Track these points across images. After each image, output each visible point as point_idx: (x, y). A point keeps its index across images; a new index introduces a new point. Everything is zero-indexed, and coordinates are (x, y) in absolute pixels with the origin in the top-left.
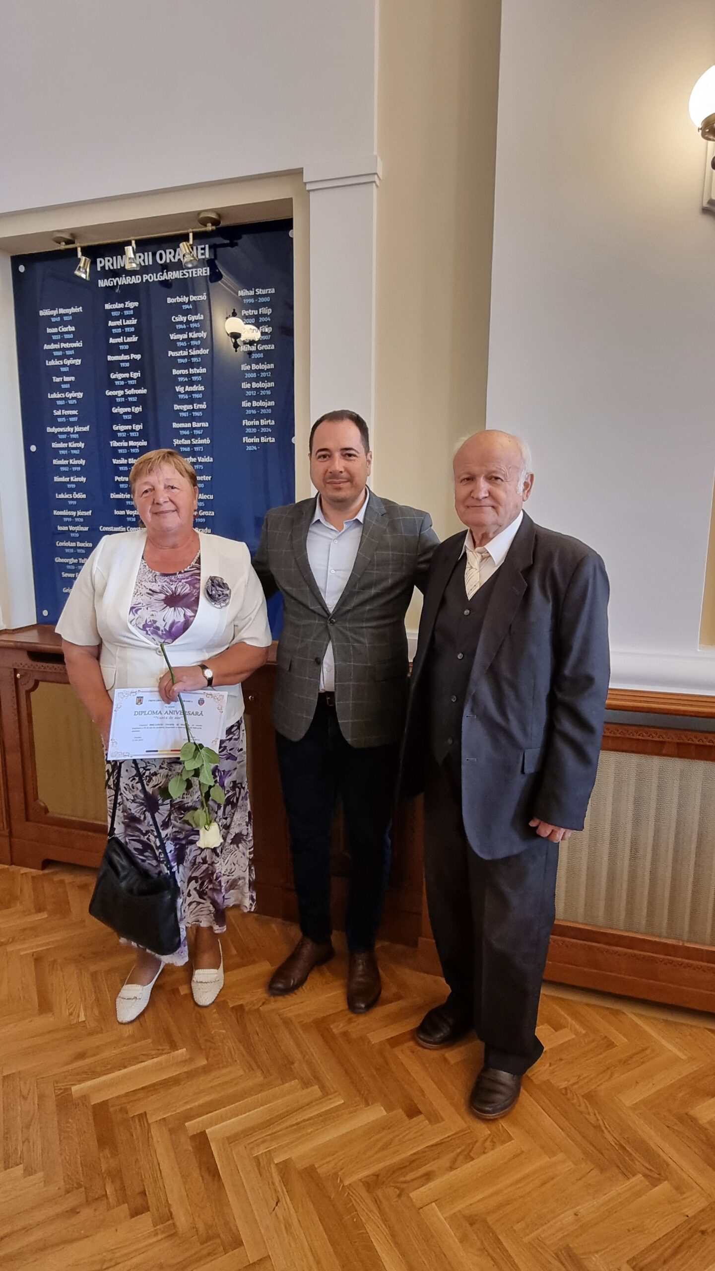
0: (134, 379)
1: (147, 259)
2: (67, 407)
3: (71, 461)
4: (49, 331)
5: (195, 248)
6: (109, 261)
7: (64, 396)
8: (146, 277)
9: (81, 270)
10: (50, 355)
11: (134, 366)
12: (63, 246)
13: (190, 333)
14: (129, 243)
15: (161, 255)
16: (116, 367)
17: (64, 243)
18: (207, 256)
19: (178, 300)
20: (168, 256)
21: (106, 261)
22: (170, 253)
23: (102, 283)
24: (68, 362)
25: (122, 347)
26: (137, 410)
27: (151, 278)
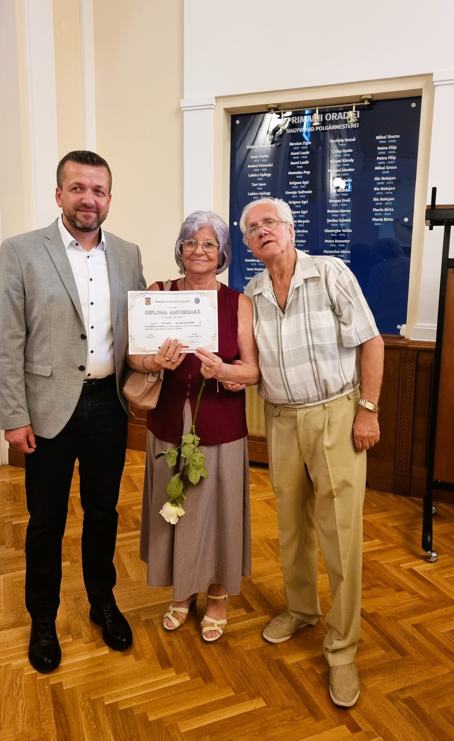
0: (305, 185)
4: (252, 157)
6: (294, 119)
7: (258, 194)
8: (318, 128)
10: (251, 171)
11: (305, 177)
13: (343, 159)
15: (328, 116)
16: (294, 178)
17: (273, 110)
18: (358, 117)
19: (337, 141)
20: (333, 116)
23: (289, 131)
24: (263, 175)
25: (298, 167)
26: (305, 202)
27: (321, 129)
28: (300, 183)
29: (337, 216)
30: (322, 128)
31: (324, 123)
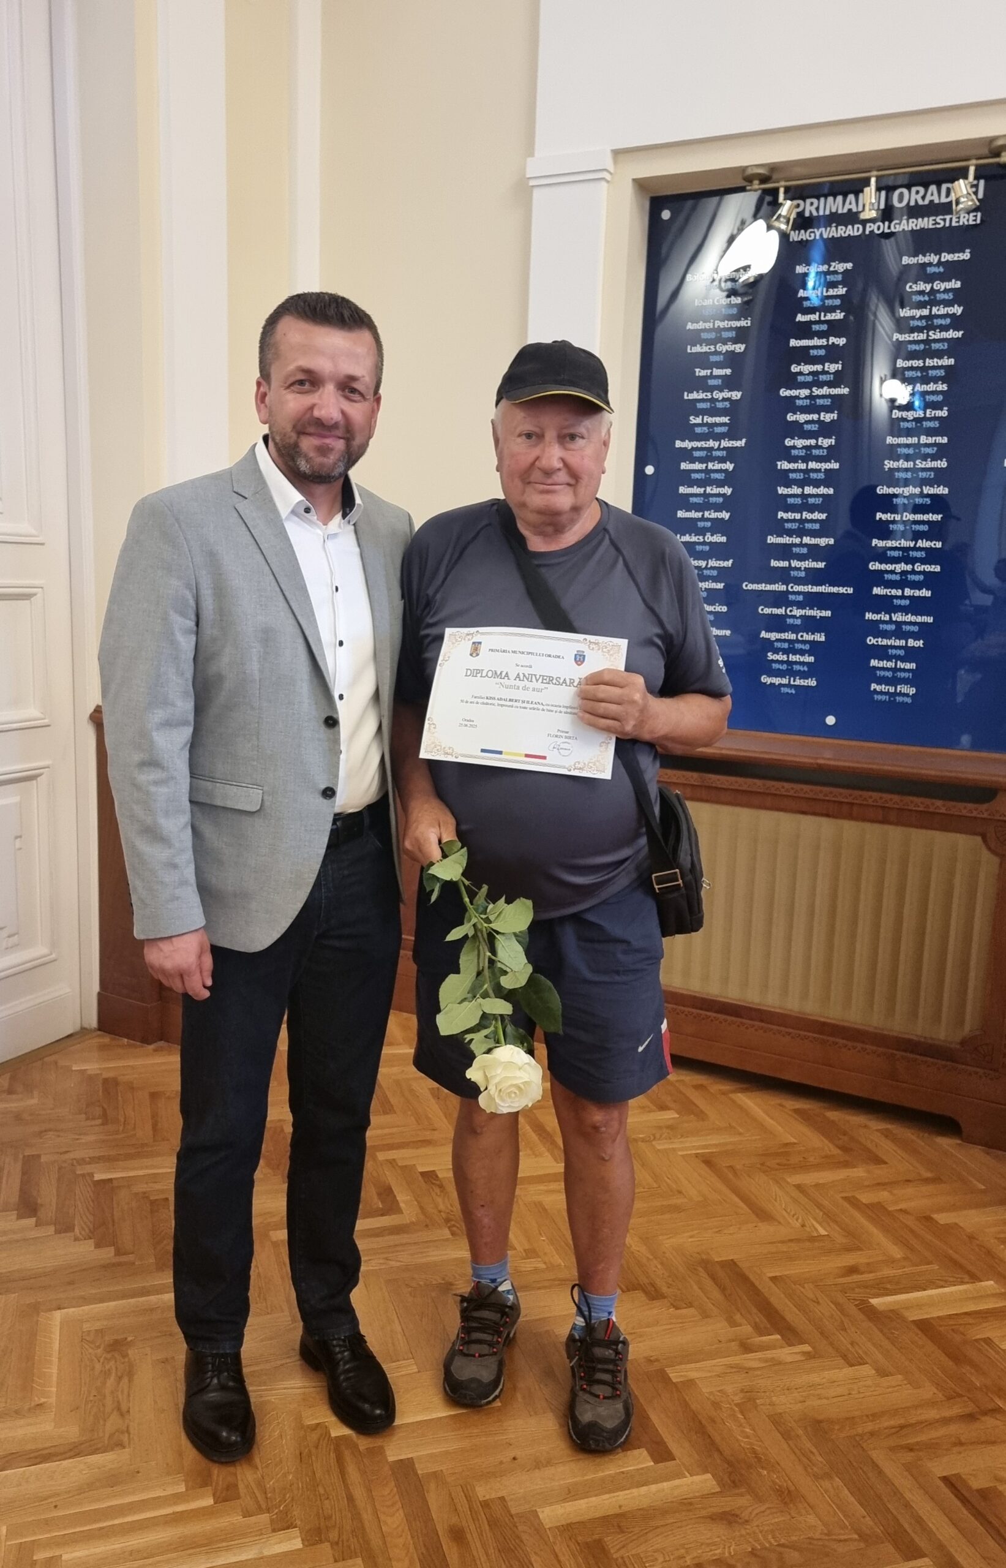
0: (830, 374)
2: (713, 412)
3: (708, 489)
4: (699, 303)
6: (812, 204)
7: (710, 397)
8: (871, 227)
9: (782, 218)
10: (695, 337)
11: (833, 354)
12: (756, 186)
13: (934, 308)
15: (901, 196)
16: (803, 355)
17: (756, 182)
18: (981, 196)
20: (914, 197)
21: (808, 204)
22: (917, 192)
23: (797, 236)
24: (724, 348)
25: (815, 327)
26: (828, 417)
27: (879, 229)
28: (819, 368)
29: (911, 451)
30: (884, 227)
31: (887, 214)
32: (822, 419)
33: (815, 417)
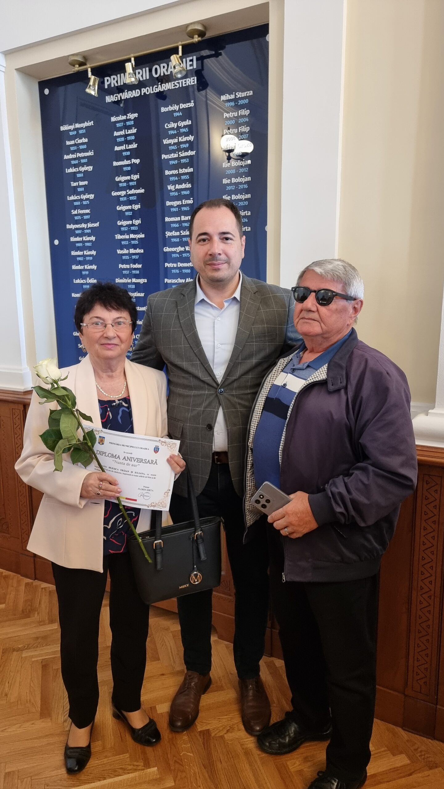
0: (134, 181)
1: (144, 74)
2: (82, 207)
3: (85, 252)
4: (68, 143)
5: (184, 60)
6: (114, 79)
7: (80, 198)
8: (144, 90)
9: (91, 88)
10: (69, 163)
11: (134, 169)
12: (77, 68)
13: (180, 138)
14: (129, 60)
15: (156, 69)
16: (119, 171)
17: (77, 66)
18: (195, 66)
19: (170, 108)
20: (161, 70)
21: (112, 79)
22: (164, 67)
23: (109, 99)
24: (82, 169)
25: (124, 154)
26: (137, 207)
27: (148, 91)
28: (128, 178)
29: (177, 225)
32: (133, 208)
33: (129, 207)
